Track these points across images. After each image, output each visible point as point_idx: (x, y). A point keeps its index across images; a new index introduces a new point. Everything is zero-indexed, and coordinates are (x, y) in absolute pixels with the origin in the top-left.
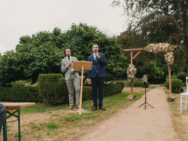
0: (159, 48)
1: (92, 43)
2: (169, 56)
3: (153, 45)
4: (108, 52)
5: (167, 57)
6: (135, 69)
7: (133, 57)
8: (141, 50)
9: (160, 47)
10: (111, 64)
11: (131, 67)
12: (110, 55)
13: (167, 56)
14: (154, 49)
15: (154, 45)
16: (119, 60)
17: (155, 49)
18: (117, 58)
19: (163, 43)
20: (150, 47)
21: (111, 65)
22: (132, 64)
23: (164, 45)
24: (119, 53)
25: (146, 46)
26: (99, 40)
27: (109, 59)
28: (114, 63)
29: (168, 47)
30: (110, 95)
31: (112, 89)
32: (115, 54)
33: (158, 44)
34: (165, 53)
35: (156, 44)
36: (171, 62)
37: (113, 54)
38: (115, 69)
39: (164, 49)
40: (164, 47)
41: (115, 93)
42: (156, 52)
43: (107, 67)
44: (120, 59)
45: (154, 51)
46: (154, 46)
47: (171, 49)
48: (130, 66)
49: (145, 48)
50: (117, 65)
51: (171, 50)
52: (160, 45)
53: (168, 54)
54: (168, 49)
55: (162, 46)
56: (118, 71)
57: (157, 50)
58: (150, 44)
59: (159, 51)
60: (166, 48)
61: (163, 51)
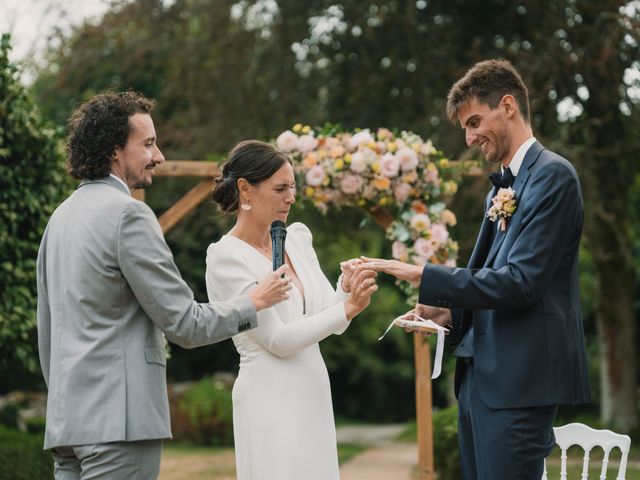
0: (347, 167)
2: (423, 235)
3: (307, 141)
5: (410, 243)
8: (209, 179)
9: (357, 161)
13: (404, 236)
14: (311, 179)
15: (315, 142)
17: (316, 177)
19: (383, 132)
23: (391, 146)
24: (40, 182)
29: (414, 163)
33: (346, 137)
34: (393, 213)
35: (330, 141)
39: (382, 183)
40: (386, 165)
42: (330, 204)
45: (310, 191)
46: (313, 156)
47: (437, 182)
51: (436, 192)
52: (356, 149)
53: (414, 223)
54: (416, 182)
55: (372, 157)
56: (25, 336)
57: (331, 186)
58: (281, 133)
59: (347, 191)
60: (400, 173)
61: (378, 197)
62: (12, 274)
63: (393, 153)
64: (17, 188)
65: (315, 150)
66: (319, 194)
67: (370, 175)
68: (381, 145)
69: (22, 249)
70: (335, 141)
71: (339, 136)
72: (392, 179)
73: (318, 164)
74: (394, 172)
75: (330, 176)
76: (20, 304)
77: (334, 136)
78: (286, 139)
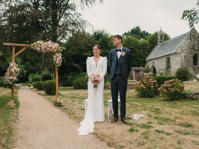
0: (48, 46)
2: (58, 57)
3: (42, 42)
5: (56, 58)
6: (18, 69)
7: (15, 54)
8: (26, 47)
9: (49, 46)
11: (13, 66)
13: (56, 57)
14: (42, 48)
19: (52, 42)
20: (38, 44)
22: (14, 63)
23: (54, 44)
29: (57, 47)
34: (53, 54)
36: (59, 64)
39: (53, 49)
40: (53, 47)
42: (45, 52)
45: (42, 50)
48: (11, 64)
49: (32, 45)
51: (60, 51)
52: (49, 44)
53: (57, 55)
54: (57, 49)
55: (52, 46)
59: (47, 50)
60: (55, 48)
61: (52, 51)
65: (43, 44)
66: (43, 50)
67: (51, 48)
68: (52, 44)
70: (46, 43)
73: (44, 46)
75: (45, 48)
78: (38, 42)
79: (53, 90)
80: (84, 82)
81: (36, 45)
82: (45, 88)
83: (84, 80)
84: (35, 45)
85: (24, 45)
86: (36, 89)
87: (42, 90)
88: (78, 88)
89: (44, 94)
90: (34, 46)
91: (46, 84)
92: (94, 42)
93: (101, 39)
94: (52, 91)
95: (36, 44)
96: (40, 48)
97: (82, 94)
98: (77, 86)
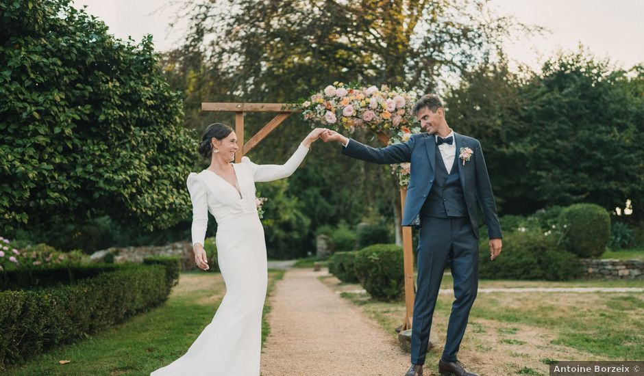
0: (367, 106)
1: (29, 52)
3: (342, 91)
4: (117, 113)
7: (245, 143)
8: (282, 113)
9: (373, 104)
10: (132, 172)
12: (127, 129)
14: (346, 113)
15: (346, 92)
16: (171, 154)
17: (349, 111)
18: (161, 147)
19: (384, 87)
20: (327, 99)
21: (134, 177)
23: (390, 94)
24: (169, 121)
25: (307, 95)
26: (72, 45)
27: (122, 146)
28: (149, 168)
29: (403, 104)
30: (119, 321)
31: (129, 295)
32: (151, 123)
33: (364, 89)
35: (355, 91)
37: (142, 124)
38: (148, 199)
39: (387, 116)
40: (390, 105)
41: (140, 311)
42: (356, 127)
43: (114, 188)
44: (173, 152)
45: (344, 120)
46: (346, 99)
49: (307, 104)
50: (163, 177)
52: (371, 95)
53: (404, 138)
54: (405, 115)
55: (381, 101)
56: (167, 207)
57: (357, 117)
58: (326, 86)
59: (366, 119)
60: (396, 110)
61: (383, 124)
62: (156, 172)
63: (392, 98)
64: (157, 125)
65: (346, 96)
66: (350, 121)
67: (380, 110)
68: (384, 94)
69: (161, 159)
70: (358, 91)
71: (361, 88)
72: (392, 113)
73: (350, 104)
74: (393, 109)
75: (357, 111)
76: (163, 189)
77: (356, 89)
78: (330, 90)
79: (394, 282)
80: (514, 250)
81: (321, 104)
82: (366, 276)
83: (513, 243)
84: (316, 105)
85: (277, 107)
86: (336, 280)
87: (355, 281)
88: (489, 275)
89: (362, 296)
90: (313, 107)
91: (367, 260)
92: (544, 98)
93: (573, 86)
94: (390, 287)
95: (322, 100)
96: (336, 113)
97: (510, 300)
98: (484, 267)
